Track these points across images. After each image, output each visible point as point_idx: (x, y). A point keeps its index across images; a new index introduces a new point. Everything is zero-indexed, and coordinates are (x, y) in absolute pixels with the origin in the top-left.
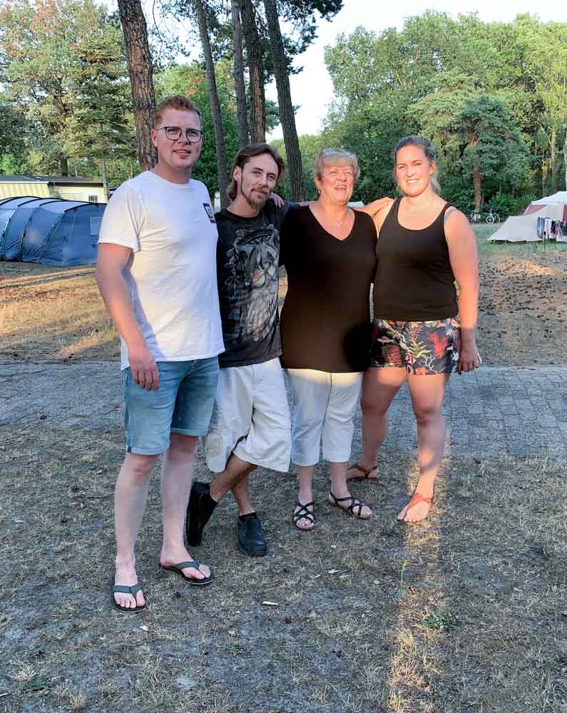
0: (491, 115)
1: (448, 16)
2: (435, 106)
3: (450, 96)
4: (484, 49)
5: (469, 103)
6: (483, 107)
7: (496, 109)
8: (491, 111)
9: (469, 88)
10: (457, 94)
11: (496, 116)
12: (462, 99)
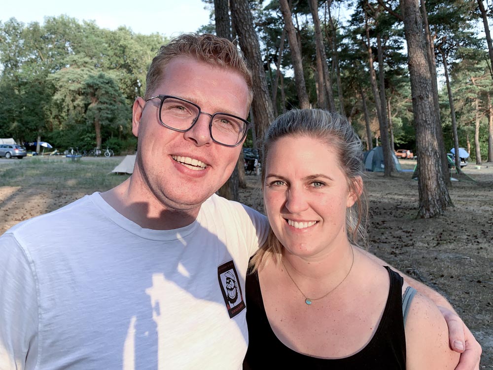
2: (68, 76)
6: (101, 80)
9: (91, 67)
10: (83, 70)
11: (110, 87)
12: (87, 74)
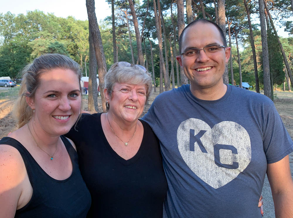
0: (59, 49)
1: (44, 13)
2: (39, 43)
3: (44, 40)
4: (56, 25)
5: (51, 43)
7: (61, 46)
8: (60, 47)
9: (51, 38)
10: (47, 40)
11: (61, 49)
12: (49, 42)
